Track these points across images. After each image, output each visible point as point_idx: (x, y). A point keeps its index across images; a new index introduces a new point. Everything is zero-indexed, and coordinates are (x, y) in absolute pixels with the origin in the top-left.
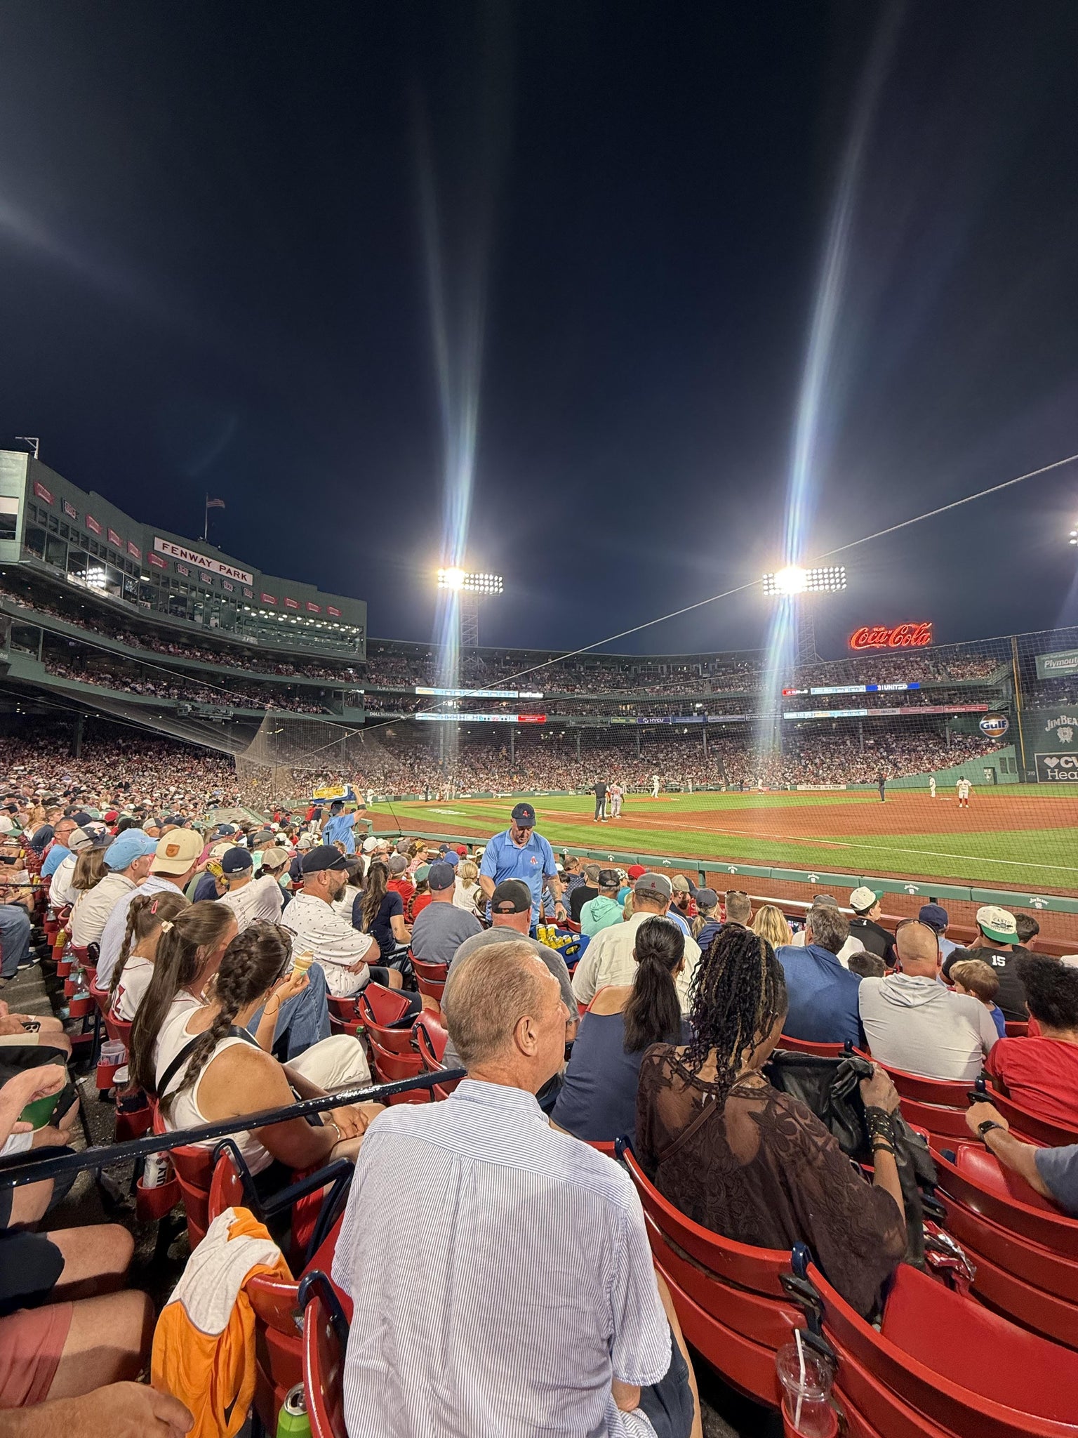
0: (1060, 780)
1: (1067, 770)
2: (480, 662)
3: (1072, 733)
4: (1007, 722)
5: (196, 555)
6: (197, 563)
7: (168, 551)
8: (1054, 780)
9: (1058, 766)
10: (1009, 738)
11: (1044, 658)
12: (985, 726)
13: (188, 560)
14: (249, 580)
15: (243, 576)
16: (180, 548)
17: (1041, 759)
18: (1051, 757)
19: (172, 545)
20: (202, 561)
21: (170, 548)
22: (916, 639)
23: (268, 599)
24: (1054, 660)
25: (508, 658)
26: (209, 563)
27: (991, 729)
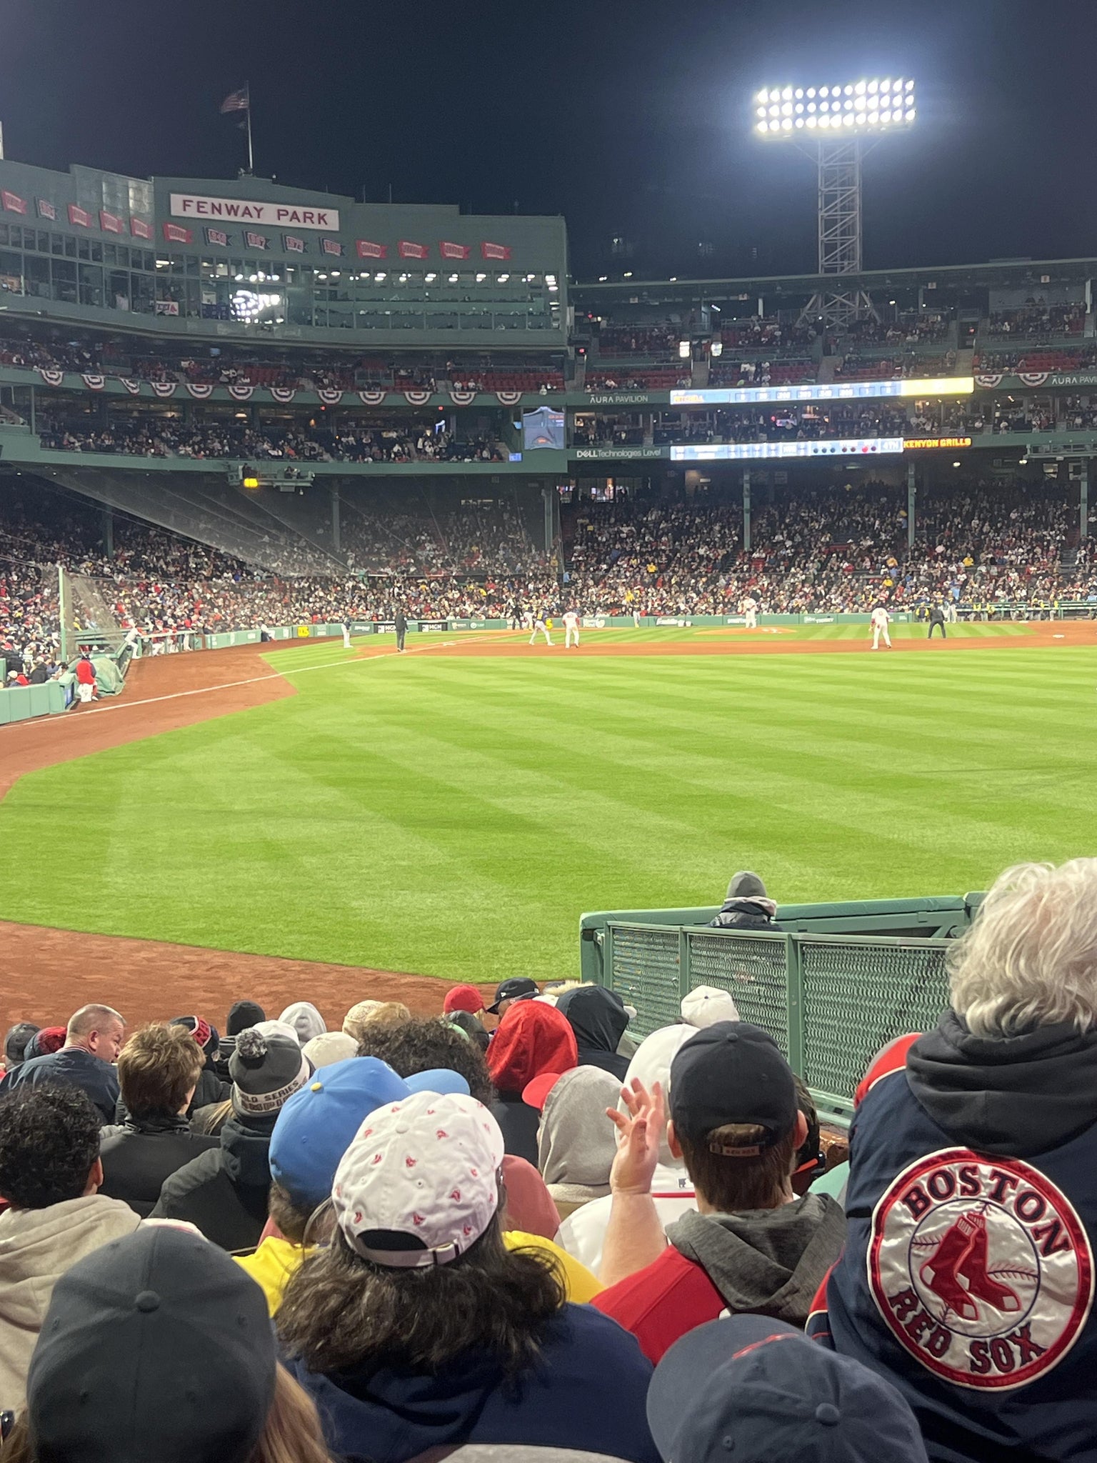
2: (862, 302)
5: (235, 203)
6: (239, 219)
7: (192, 212)
13: (224, 216)
14: (332, 220)
15: (321, 218)
16: (210, 200)
19: (196, 199)
20: (247, 211)
21: (194, 205)
23: (370, 250)
25: (932, 286)
26: (259, 211)
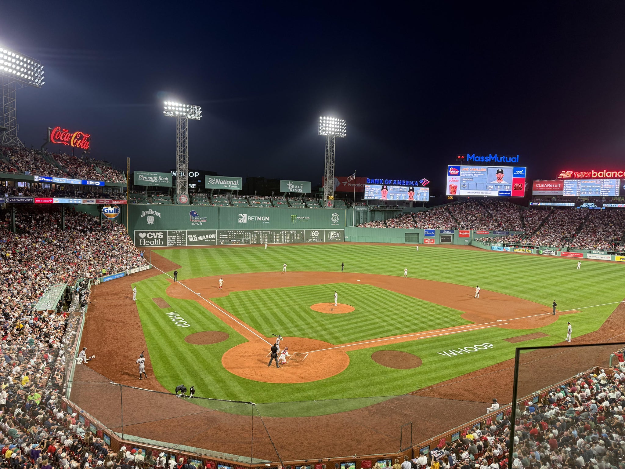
0: (146, 245)
1: (150, 240)
3: (154, 219)
4: (119, 210)
8: (142, 245)
9: (146, 237)
10: (121, 219)
11: (139, 173)
12: (105, 211)
17: (138, 233)
18: (143, 232)
22: (83, 144)
24: (144, 176)
27: (109, 213)
